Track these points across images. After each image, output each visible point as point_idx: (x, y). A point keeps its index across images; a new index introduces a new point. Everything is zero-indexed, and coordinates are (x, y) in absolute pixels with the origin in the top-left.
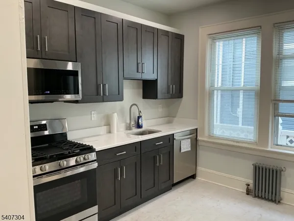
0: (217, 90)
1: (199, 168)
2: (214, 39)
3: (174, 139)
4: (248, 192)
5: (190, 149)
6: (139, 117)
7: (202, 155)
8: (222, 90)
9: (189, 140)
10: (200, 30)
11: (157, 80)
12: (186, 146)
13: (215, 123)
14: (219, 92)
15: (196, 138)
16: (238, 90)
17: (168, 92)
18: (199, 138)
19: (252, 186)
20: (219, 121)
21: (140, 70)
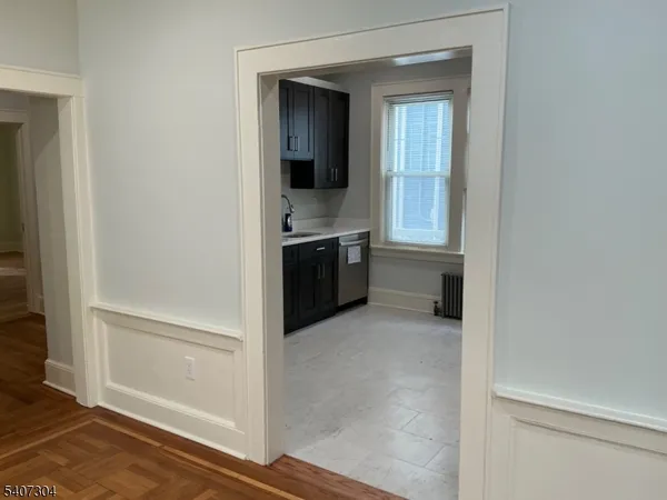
0: (398, 177)
1: (371, 288)
2: (392, 103)
3: (338, 245)
4: (437, 312)
5: (359, 260)
6: (287, 216)
7: (377, 270)
8: (406, 177)
9: (359, 247)
10: (373, 89)
11: (313, 161)
12: (354, 256)
13: (394, 227)
14: (402, 178)
15: (368, 246)
16: (433, 177)
17: (328, 179)
18: (372, 245)
19: (440, 304)
20: (400, 224)
21: (292, 147)
